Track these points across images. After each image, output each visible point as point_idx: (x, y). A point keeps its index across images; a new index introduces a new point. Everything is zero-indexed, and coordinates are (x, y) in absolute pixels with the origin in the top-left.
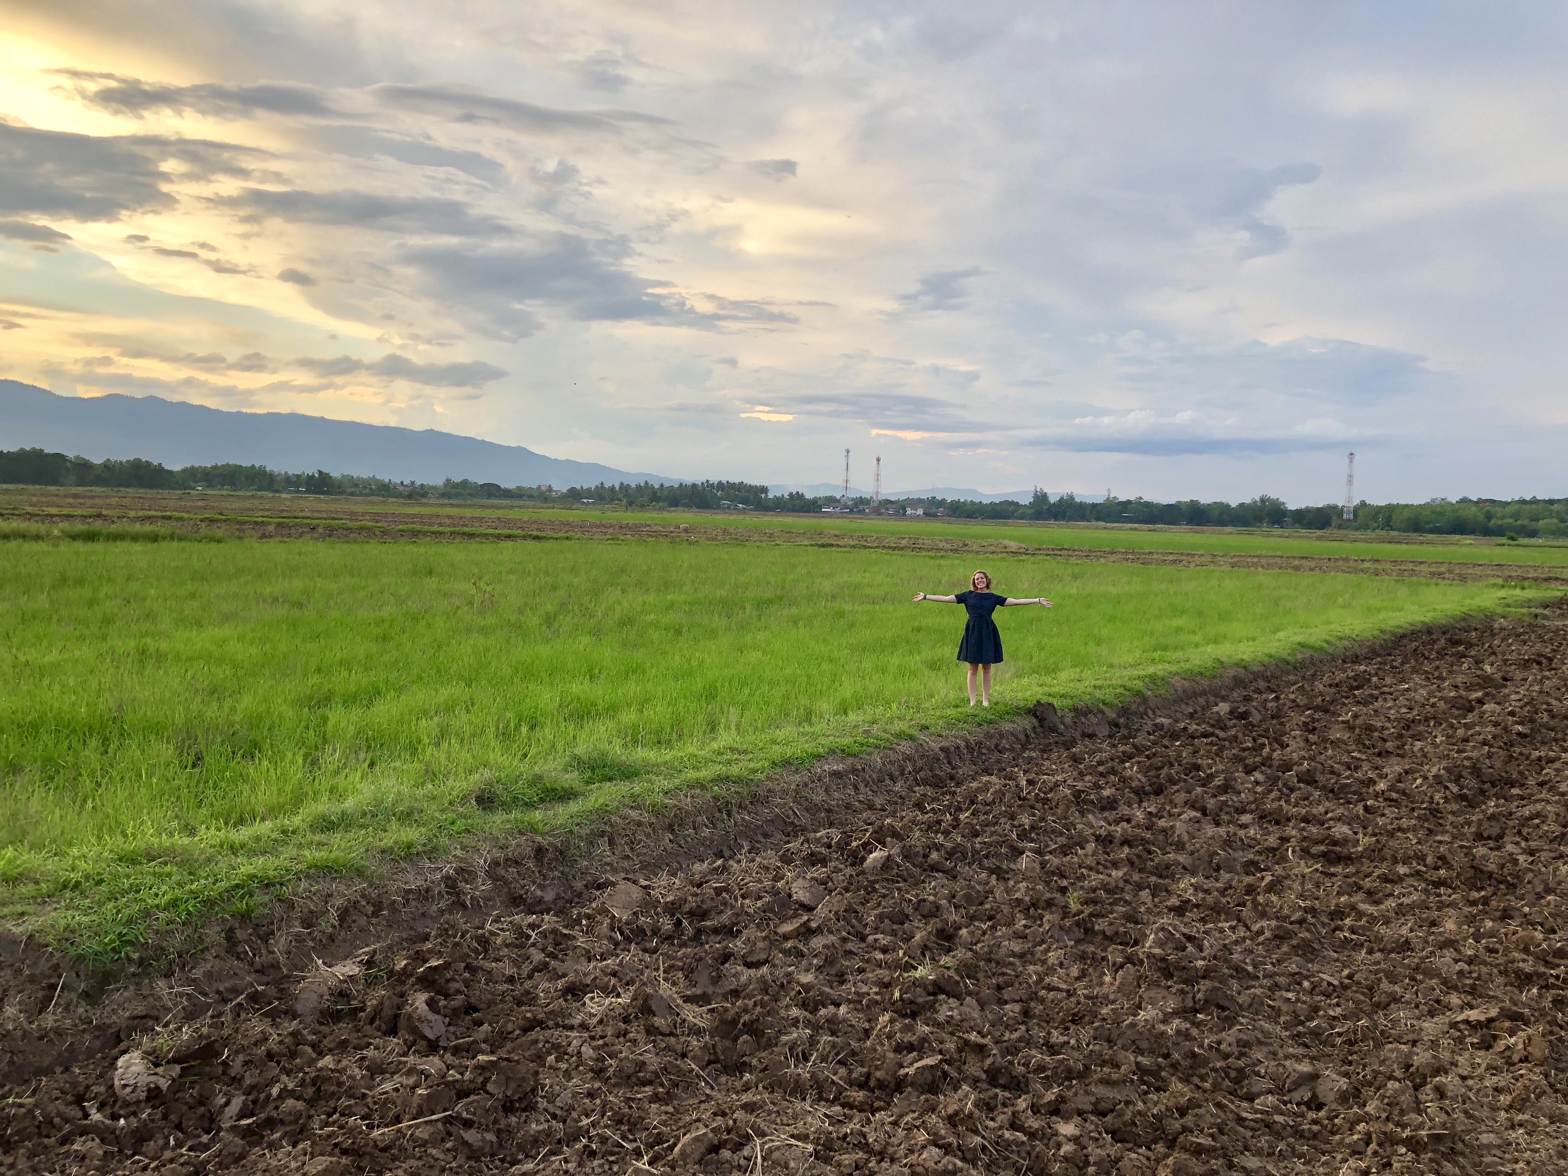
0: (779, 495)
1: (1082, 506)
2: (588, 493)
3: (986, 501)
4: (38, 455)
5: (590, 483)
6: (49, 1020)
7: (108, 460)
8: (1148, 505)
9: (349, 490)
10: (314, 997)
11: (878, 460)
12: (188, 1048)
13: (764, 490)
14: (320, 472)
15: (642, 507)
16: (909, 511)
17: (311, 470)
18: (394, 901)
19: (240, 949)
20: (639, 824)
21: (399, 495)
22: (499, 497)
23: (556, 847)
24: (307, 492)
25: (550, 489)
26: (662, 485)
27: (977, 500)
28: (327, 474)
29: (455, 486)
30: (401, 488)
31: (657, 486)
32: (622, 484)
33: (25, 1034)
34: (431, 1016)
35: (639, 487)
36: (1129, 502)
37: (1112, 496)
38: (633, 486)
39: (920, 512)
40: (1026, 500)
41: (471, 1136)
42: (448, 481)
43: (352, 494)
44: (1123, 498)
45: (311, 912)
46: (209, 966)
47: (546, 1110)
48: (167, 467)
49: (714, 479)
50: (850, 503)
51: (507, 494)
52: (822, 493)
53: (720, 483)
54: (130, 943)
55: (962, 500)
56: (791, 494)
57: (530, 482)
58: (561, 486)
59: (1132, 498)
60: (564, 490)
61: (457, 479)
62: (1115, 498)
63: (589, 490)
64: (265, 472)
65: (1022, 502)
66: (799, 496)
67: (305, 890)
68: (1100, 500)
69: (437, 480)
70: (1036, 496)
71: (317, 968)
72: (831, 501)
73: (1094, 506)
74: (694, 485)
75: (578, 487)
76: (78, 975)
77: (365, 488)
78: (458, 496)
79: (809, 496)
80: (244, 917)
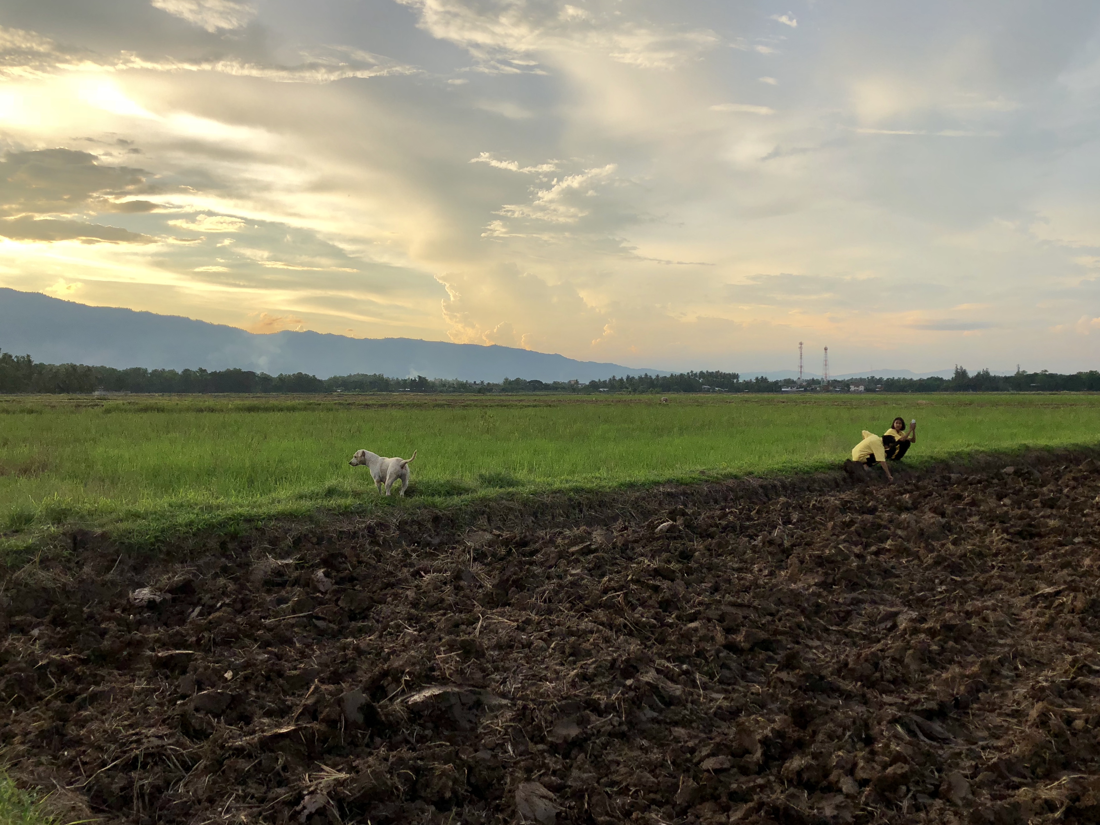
0: (747, 379)
1: (996, 380)
2: (604, 384)
3: (915, 379)
4: (237, 373)
5: (605, 377)
6: (109, 577)
7: (281, 374)
8: (1052, 376)
9: (439, 389)
10: (262, 572)
11: (826, 349)
12: (176, 584)
13: (736, 376)
14: (420, 377)
15: (642, 392)
16: (852, 388)
17: (413, 375)
18: (332, 537)
19: (228, 553)
20: (511, 509)
21: (474, 391)
22: (541, 390)
23: (448, 517)
24: (411, 391)
25: (577, 382)
26: (658, 376)
27: (908, 377)
28: (424, 378)
29: (511, 383)
30: (474, 387)
31: (654, 377)
32: (628, 377)
33: (93, 582)
34: (325, 579)
35: (640, 378)
36: (1036, 374)
37: (1021, 370)
38: (637, 377)
39: (862, 388)
40: (948, 375)
41: (320, 624)
42: (506, 379)
43: (441, 392)
44: (1030, 372)
45: (277, 537)
46: (207, 559)
47: (373, 618)
48: (319, 377)
49: (697, 370)
50: (804, 384)
51: (546, 387)
52: (781, 378)
53: (701, 372)
54: (163, 542)
55: (896, 378)
56: (757, 379)
57: (563, 379)
58: (585, 381)
59: (1039, 371)
60: (587, 383)
61: (512, 378)
62: (1024, 371)
63: (605, 382)
64: (383, 378)
65: (946, 378)
66: (764, 380)
67: (273, 525)
68: (1013, 374)
69: (499, 380)
70: (957, 373)
71: (267, 558)
72: (789, 382)
73: (1007, 379)
74: (681, 374)
75: (597, 380)
76: (130, 557)
77: (450, 387)
78: (512, 390)
79: (771, 379)
80: (234, 537)
